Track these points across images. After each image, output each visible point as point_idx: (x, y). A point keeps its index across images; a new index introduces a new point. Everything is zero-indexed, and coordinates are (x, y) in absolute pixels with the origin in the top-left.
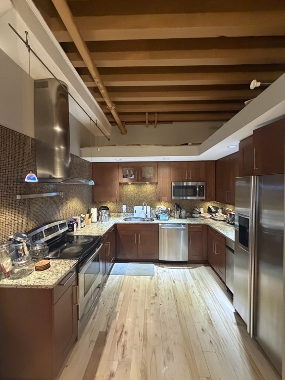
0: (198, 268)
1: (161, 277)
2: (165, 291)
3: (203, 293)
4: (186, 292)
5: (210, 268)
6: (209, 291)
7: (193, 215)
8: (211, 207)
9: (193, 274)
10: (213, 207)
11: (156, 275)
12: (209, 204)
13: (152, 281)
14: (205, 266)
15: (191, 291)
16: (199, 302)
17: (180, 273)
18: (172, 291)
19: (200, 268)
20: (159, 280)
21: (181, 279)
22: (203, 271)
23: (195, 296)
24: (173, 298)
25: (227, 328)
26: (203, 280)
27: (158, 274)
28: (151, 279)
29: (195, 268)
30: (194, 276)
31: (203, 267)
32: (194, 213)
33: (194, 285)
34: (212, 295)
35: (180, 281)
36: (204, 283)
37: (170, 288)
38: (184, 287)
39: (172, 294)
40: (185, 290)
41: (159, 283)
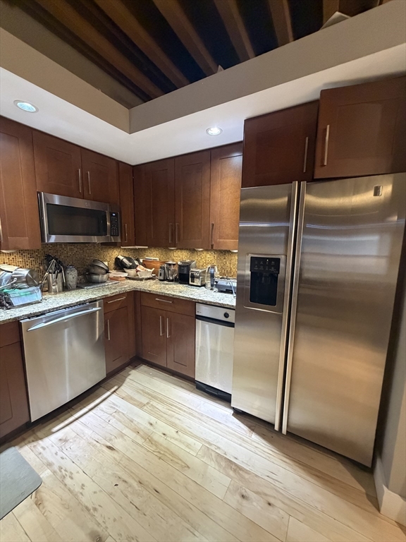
0: (127, 380)
1: (67, 464)
2: (110, 495)
3: (177, 422)
4: (153, 448)
5: (144, 368)
6: (180, 409)
7: (95, 277)
8: (121, 258)
9: (131, 398)
10: (125, 257)
11: (45, 474)
12: (117, 253)
13: (48, 505)
14: (135, 367)
15: (157, 437)
16: (188, 446)
17: (105, 416)
18: (125, 477)
19: (130, 377)
20: (68, 481)
21: (120, 427)
22: (140, 380)
23: (172, 441)
24: (145, 493)
25: (253, 450)
26: (155, 398)
27: (50, 465)
28: (39, 503)
29: (123, 381)
30: (135, 400)
31: (133, 371)
32: (96, 274)
33: (153, 420)
34: (190, 414)
35: (122, 435)
36: (162, 401)
37: (115, 475)
38: (140, 441)
39: (135, 484)
40: (147, 445)
41: (77, 489)
